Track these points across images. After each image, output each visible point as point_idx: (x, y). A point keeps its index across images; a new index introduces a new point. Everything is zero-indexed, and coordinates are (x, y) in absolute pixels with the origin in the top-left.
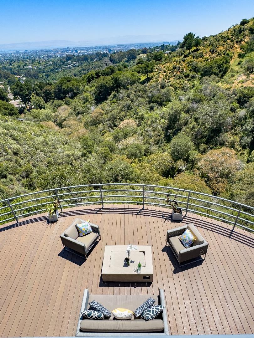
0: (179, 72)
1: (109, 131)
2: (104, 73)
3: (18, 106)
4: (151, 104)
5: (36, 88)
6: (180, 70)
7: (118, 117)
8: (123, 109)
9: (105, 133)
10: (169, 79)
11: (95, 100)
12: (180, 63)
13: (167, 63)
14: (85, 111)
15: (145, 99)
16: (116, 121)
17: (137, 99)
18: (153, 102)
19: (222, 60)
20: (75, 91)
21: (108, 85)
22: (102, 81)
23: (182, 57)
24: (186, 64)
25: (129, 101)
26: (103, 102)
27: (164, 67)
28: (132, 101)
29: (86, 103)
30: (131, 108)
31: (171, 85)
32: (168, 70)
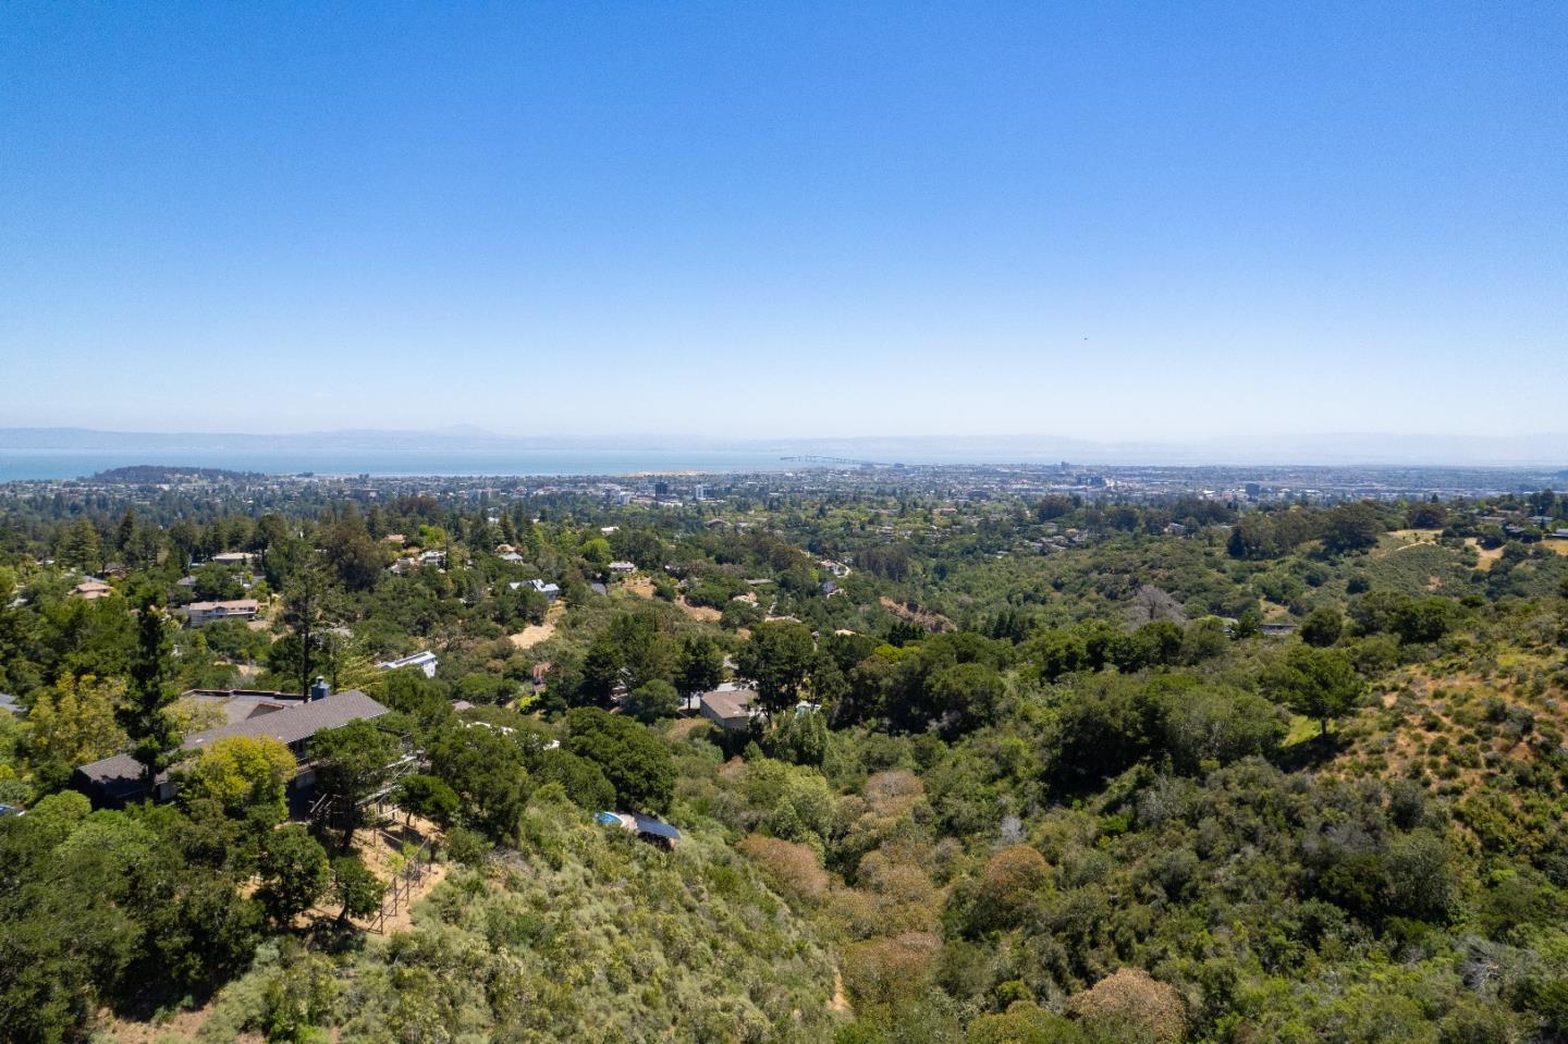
0: (1530, 743)
1: (1041, 994)
2: (1124, 652)
3: (744, 714)
4: (1312, 906)
5: (827, 662)
6: (1535, 734)
7: (1111, 923)
8: (1146, 889)
9: (1016, 997)
10: (1452, 775)
11: (1043, 777)
12: (1539, 689)
13: (1461, 668)
14: (984, 822)
15: (1284, 863)
16: (1094, 944)
17: (1237, 851)
18: (1324, 896)
20: (972, 709)
21: (1118, 724)
22: (1093, 700)
26: (1077, 803)
27: (1438, 695)
28: (1203, 857)
29: (1000, 785)
30: (1194, 893)
31: (1458, 815)
32: (1458, 721)
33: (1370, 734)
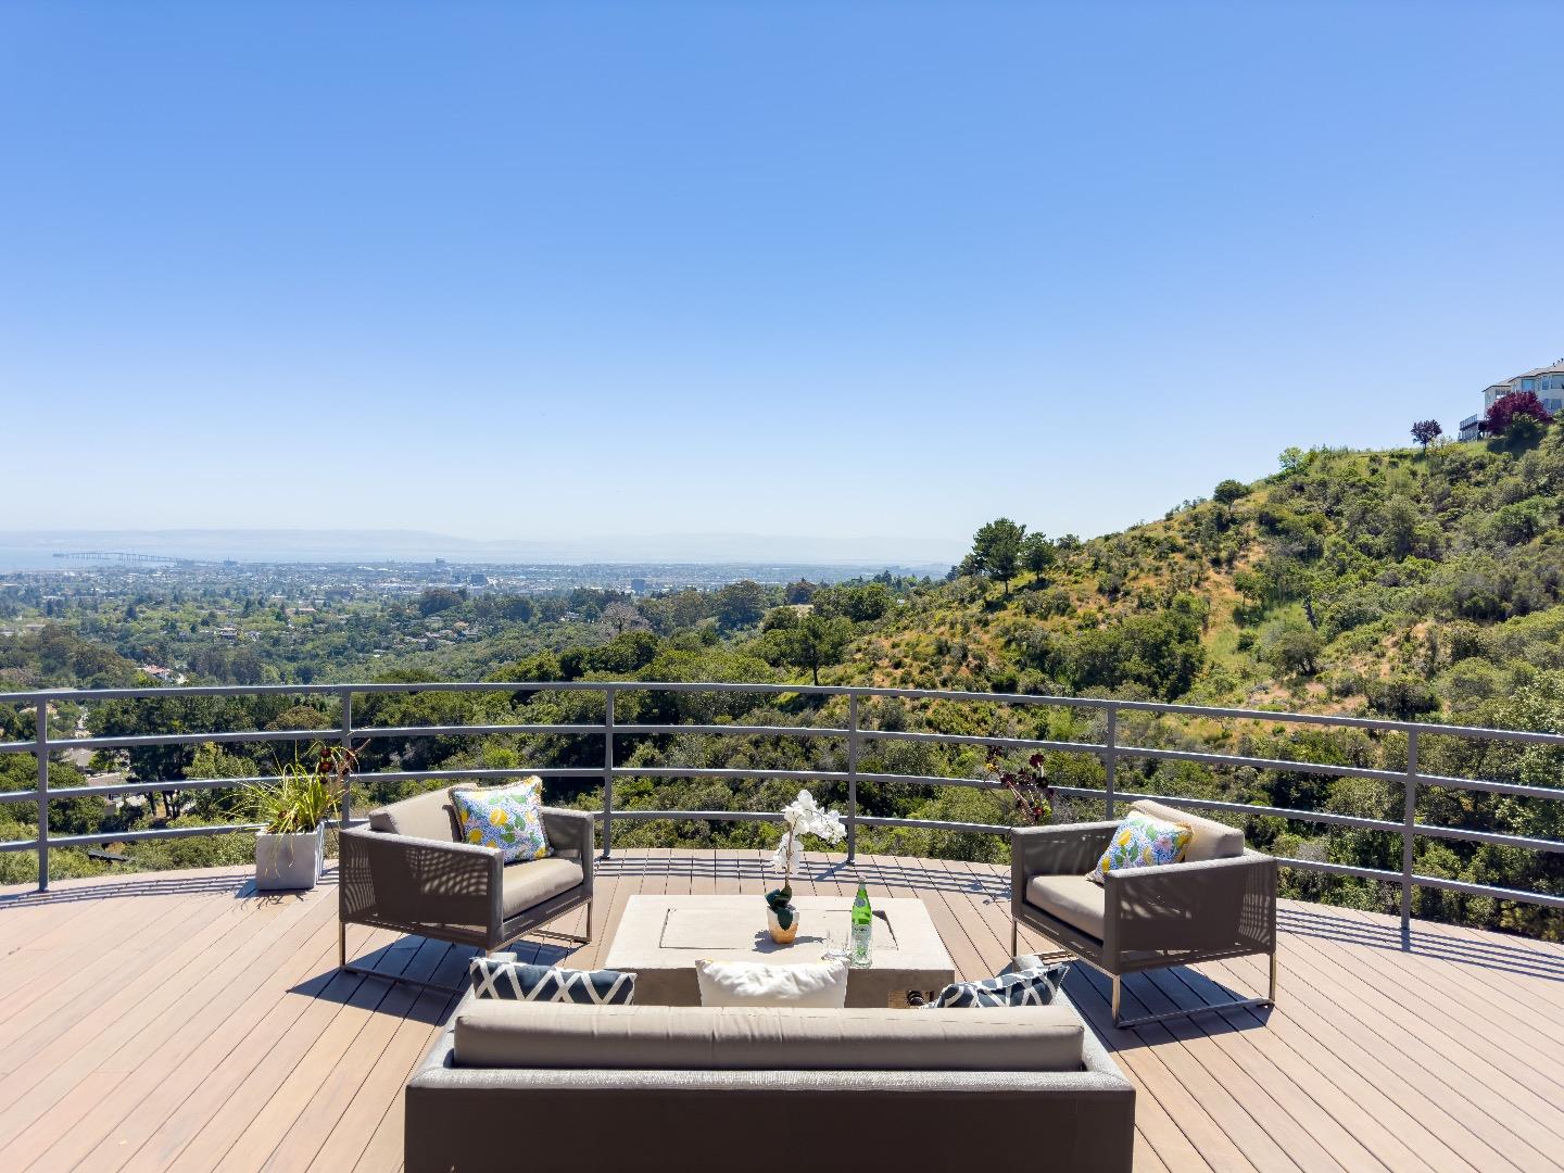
0: (968, 666)
2: (602, 662)
6: (970, 659)
10: (919, 696)
12: (966, 630)
13: (905, 628)
19: (1160, 626)
22: (590, 694)
23: (975, 609)
24: (997, 636)
25: (718, 786)
26: (582, 796)
27: (894, 646)
28: (736, 790)
32: (915, 659)
33: (852, 678)
